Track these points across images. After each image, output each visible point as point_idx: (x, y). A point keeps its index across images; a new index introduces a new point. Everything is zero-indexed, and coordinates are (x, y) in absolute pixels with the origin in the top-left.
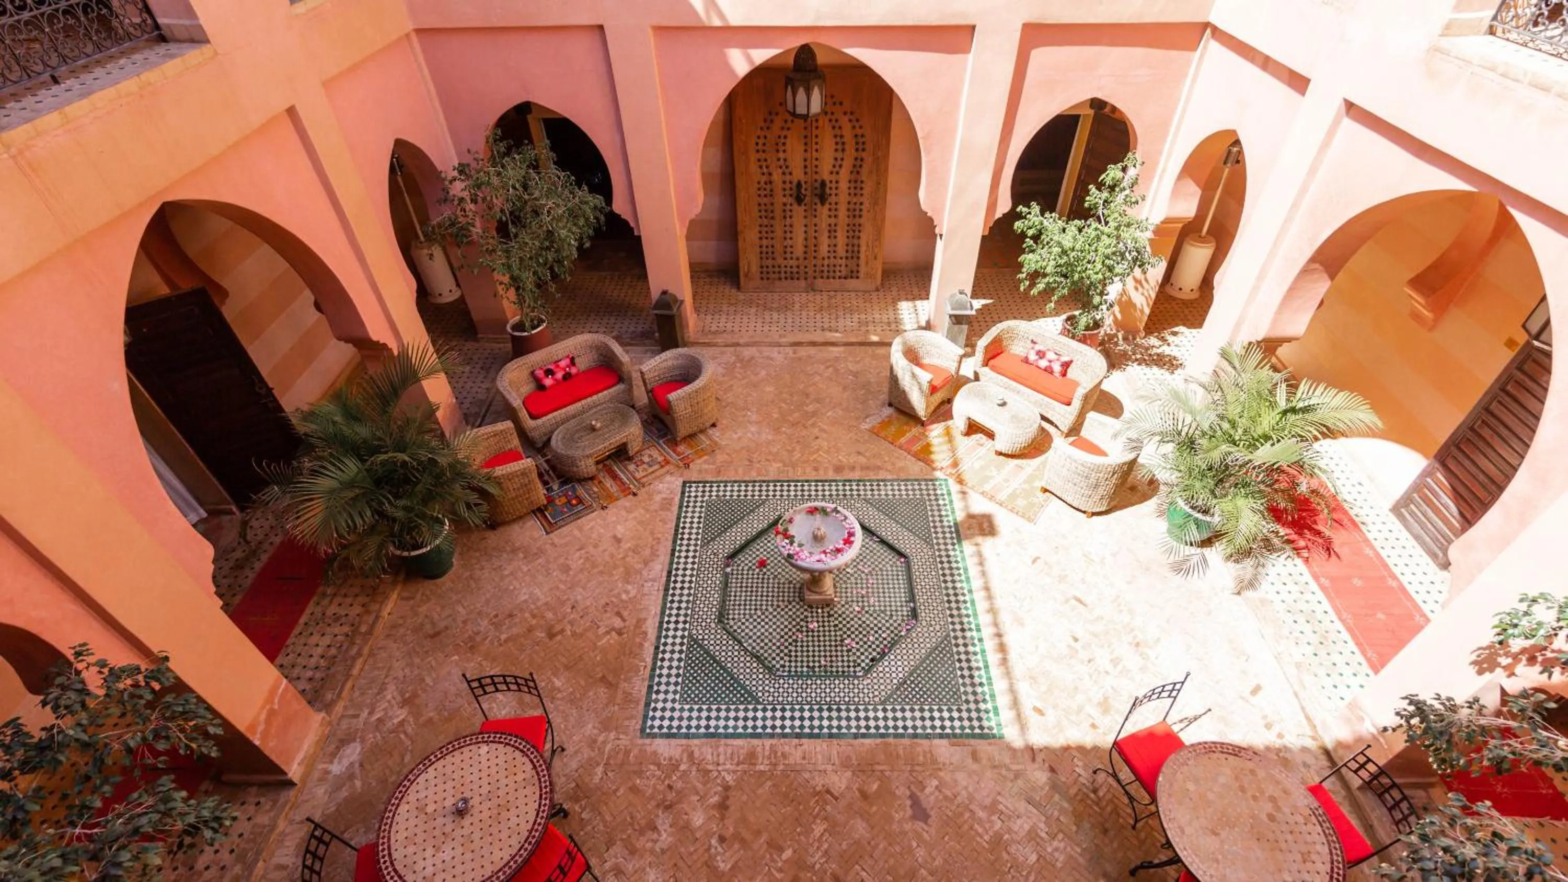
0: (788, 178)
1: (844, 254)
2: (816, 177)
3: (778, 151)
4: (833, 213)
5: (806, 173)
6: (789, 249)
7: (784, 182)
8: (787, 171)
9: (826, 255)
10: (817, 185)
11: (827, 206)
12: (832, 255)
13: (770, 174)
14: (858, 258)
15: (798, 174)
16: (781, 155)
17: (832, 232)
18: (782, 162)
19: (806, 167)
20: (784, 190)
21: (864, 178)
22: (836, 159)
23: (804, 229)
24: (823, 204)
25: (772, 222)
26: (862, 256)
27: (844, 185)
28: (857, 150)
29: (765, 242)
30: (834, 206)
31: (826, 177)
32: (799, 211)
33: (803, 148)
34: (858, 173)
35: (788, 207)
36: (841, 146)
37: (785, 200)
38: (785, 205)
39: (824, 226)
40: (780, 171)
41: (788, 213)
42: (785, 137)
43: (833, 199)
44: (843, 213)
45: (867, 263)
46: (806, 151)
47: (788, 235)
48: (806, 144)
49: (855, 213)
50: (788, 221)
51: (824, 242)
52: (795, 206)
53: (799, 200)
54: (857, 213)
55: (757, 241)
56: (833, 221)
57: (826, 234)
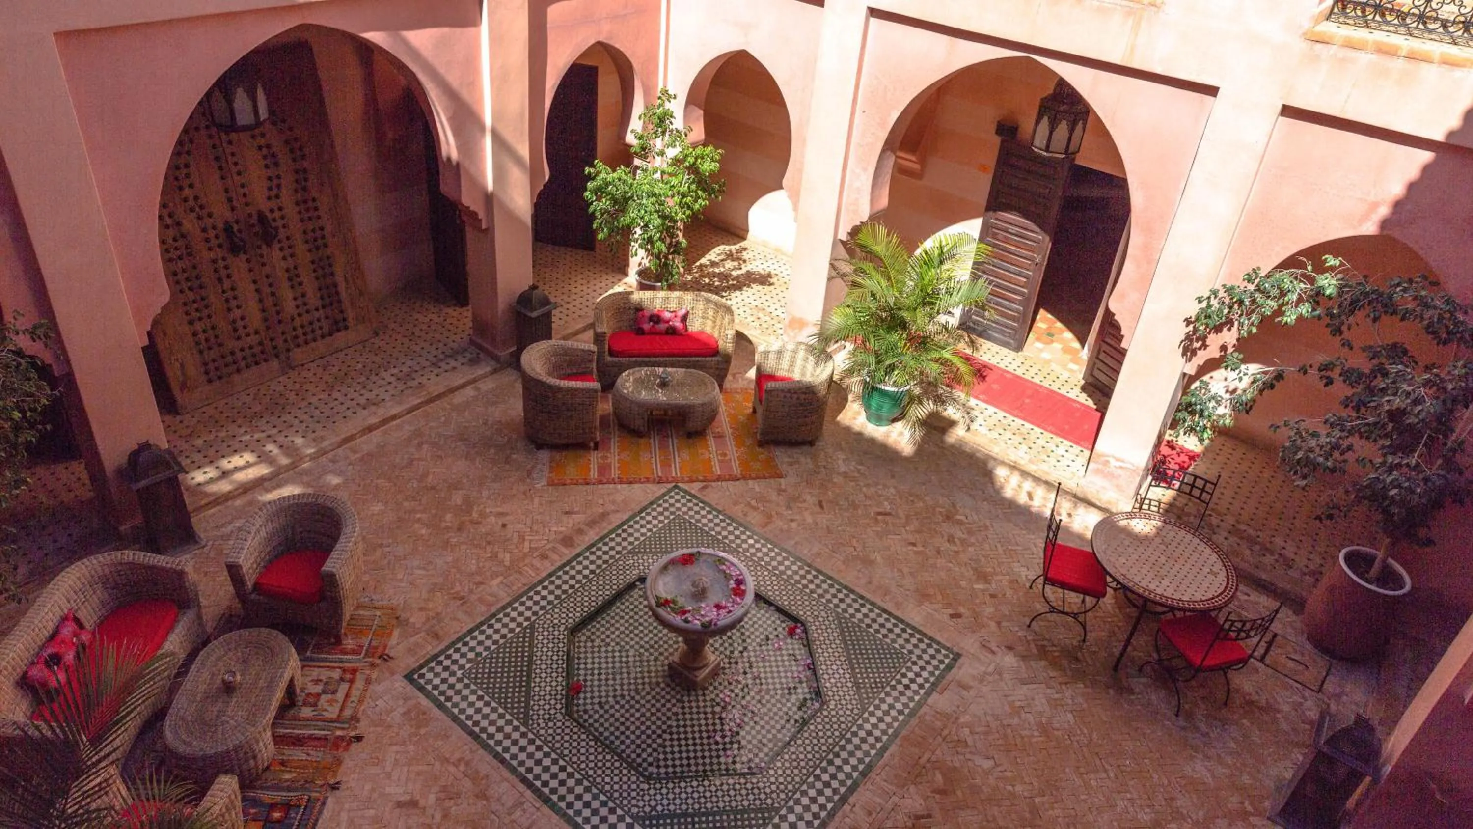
0: (209, 222)
1: (319, 303)
2: (249, 210)
3: (181, 188)
4: (287, 252)
5: (233, 209)
6: (240, 323)
7: (204, 230)
8: (204, 213)
9: (295, 312)
10: (254, 220)
11: (276, 246)
12: (302, 310)
13: (179, 224)
14: (339, 301)
15: (221, 212)
16: (187, 192)
17: (293, 278)
18: (191, 202)
19: (230, 200)
20: (207, 240)
21: (315, 194)
22: (270, 179)
23: (253, 287)
24: (269, 245)
25: (203, 293)
26: (344, 295)
27: (291, 210)
28: (294, 160)
29: (199, 326)
30: (285, 243)
31: (264, 206)
32: (239, 265)
33: (217, 174)
34: (305, 189)
35: (221, 264)
36: (272, 161)
37: (212, 255)
38: (214, 261)
39: (281, 274)
40: (193, 215)
41: (224, 273)
42: (187, 166)
43: (282, 233)
44: (301, 248)
45: (352, 304)
46: (223, 178)
47: (234, 303)
48: (221, 168)
49: (316, 242)
50: (227, 284)
51: (287, 294)
52: (231, 259)
53: (235, 249)
54: (320, 242)
55: (186, 329)
56: (290, 262)
57: (286, 284)
